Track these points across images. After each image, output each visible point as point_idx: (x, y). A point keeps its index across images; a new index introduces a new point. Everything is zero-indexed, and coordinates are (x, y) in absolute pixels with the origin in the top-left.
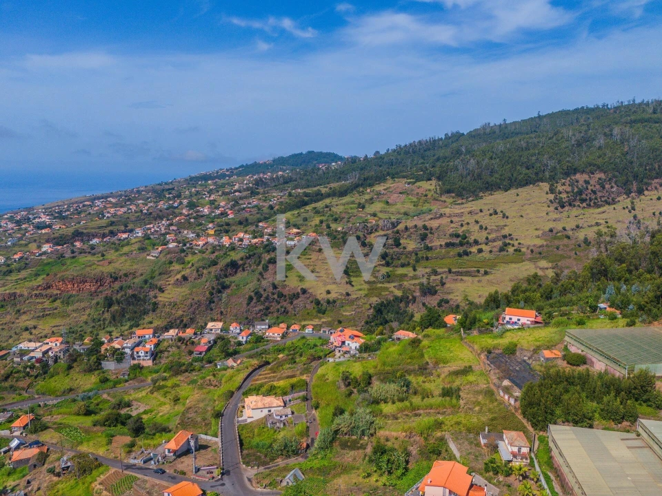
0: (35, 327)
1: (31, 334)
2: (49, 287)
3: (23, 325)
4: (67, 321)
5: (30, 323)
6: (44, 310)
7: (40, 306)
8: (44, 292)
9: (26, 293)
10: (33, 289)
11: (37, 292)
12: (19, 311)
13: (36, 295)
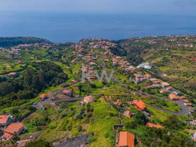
0: (180, 68)
1: (178, 69)
2: (190, 58)
3: (177, 66)
4: (188, 69)
5: (179, 66)
6: (185, 64)
7: (185, 62)
8: (188, 59)
9: (184, 57)
10: (186, 57)
11: (187, 58)
12: (179, 62)
13: (186, 59)
